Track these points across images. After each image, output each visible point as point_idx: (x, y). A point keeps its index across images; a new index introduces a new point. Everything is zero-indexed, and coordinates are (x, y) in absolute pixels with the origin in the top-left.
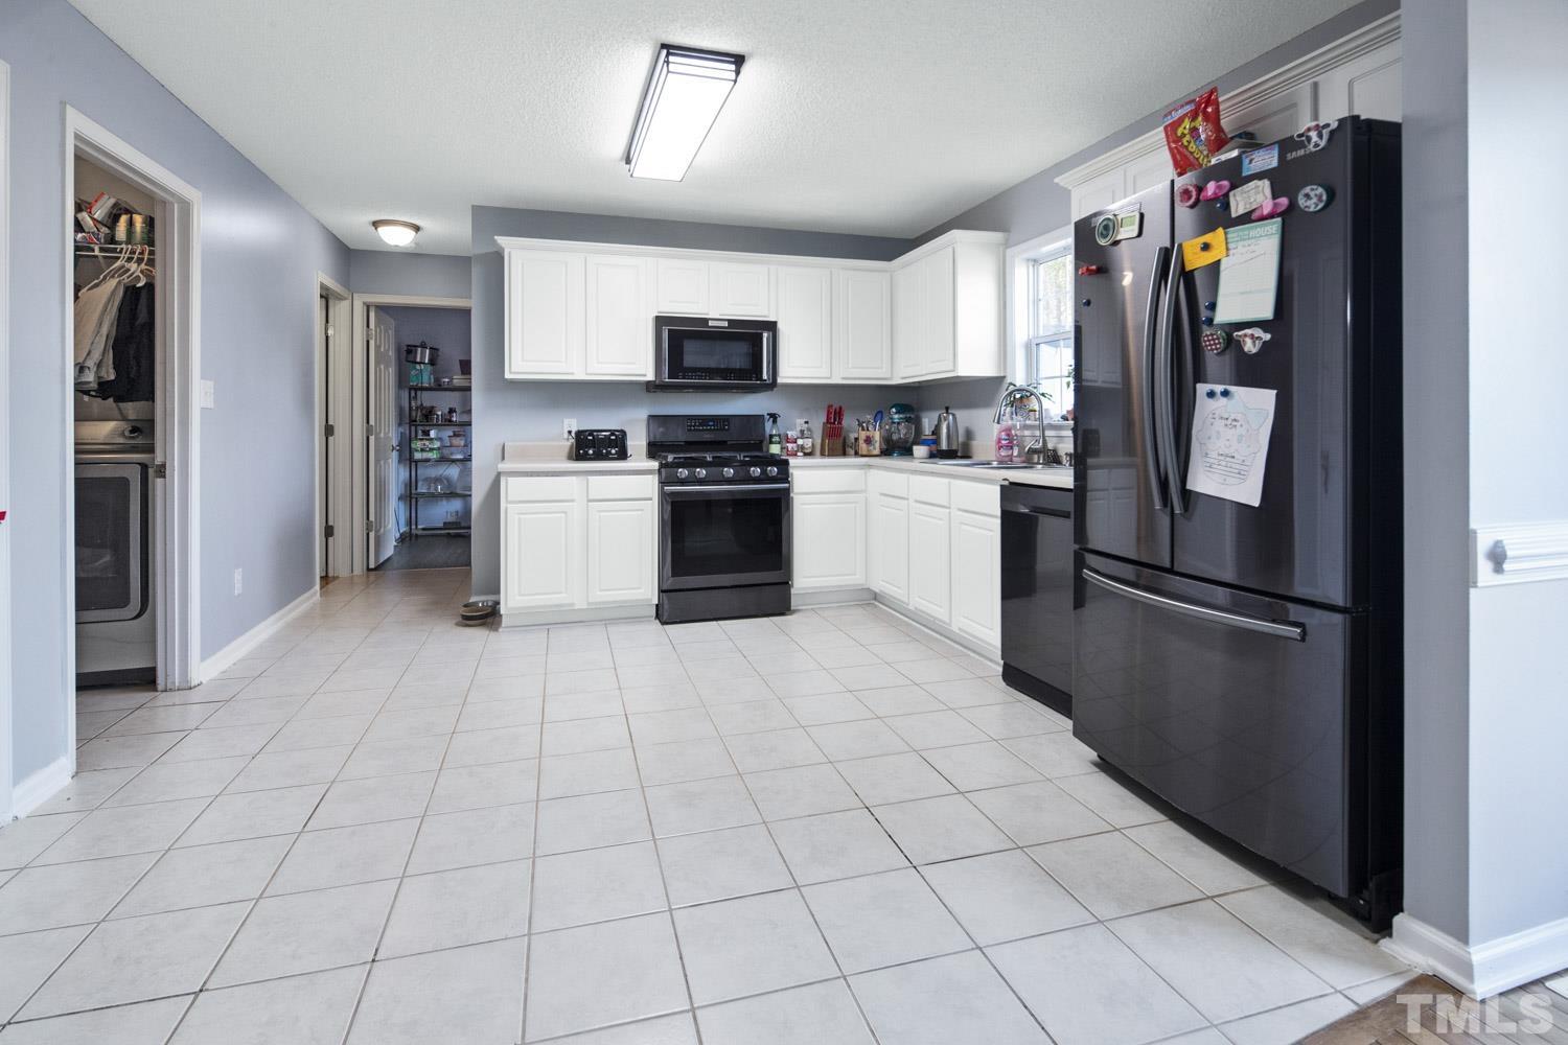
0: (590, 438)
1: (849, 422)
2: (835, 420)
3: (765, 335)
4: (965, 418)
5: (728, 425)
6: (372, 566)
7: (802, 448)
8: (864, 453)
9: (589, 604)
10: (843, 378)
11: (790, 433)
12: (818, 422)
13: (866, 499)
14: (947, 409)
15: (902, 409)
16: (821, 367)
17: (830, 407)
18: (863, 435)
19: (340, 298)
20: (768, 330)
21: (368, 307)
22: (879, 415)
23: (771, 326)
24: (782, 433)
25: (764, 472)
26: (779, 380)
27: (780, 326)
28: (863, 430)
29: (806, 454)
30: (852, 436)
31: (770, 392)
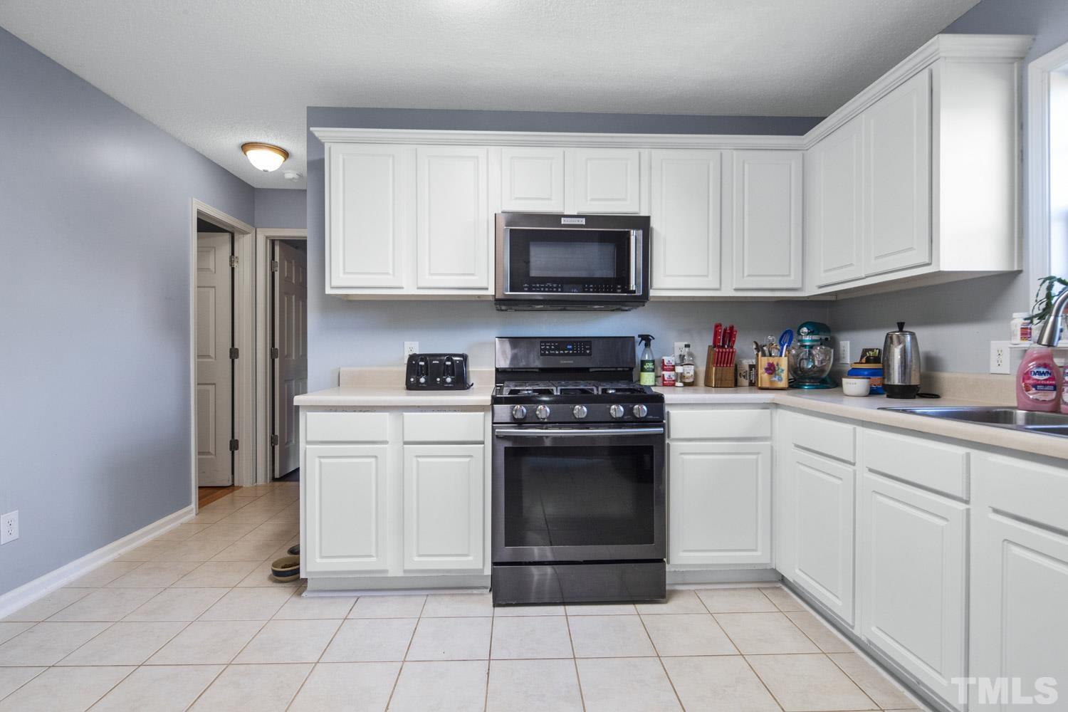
0: (422, 363)
1: (744, 347)
2: (724, 344)
3: (633, 233)
4: (929, 338)
5: (590, 349)
6: (277, 475)
7: (681, 377)
8: (766, 385)
9: (405, 571)
10: (736, 290)
11: (666, 359)
12: (702, 347)
13: (772, 447)
14: (901, 326)
15: (816, 328)
16: (707, 276)
17: (717, 326)
18: (764, 362)
19: (244, 233)
20: (636, 228)
21: (273, 242)
22: (788, 336)
23: (643, 223)
24: (656, 357)
25: (629, 411)
26: (652, 293)
27: (654, 224)
28: (764, 355)
29: (686, 385)
30: (746, 363)
31: (640, 308)
